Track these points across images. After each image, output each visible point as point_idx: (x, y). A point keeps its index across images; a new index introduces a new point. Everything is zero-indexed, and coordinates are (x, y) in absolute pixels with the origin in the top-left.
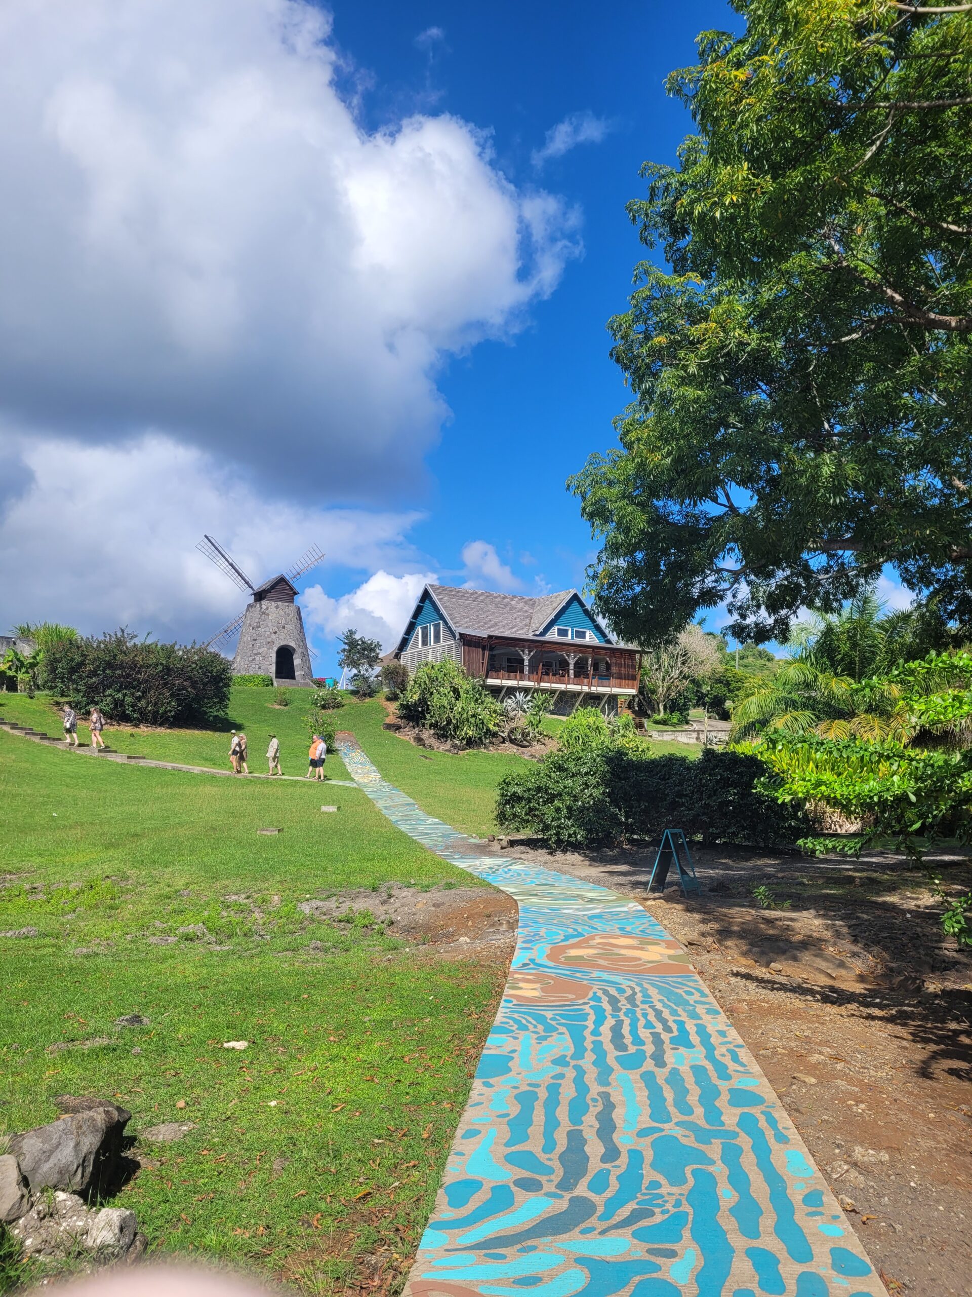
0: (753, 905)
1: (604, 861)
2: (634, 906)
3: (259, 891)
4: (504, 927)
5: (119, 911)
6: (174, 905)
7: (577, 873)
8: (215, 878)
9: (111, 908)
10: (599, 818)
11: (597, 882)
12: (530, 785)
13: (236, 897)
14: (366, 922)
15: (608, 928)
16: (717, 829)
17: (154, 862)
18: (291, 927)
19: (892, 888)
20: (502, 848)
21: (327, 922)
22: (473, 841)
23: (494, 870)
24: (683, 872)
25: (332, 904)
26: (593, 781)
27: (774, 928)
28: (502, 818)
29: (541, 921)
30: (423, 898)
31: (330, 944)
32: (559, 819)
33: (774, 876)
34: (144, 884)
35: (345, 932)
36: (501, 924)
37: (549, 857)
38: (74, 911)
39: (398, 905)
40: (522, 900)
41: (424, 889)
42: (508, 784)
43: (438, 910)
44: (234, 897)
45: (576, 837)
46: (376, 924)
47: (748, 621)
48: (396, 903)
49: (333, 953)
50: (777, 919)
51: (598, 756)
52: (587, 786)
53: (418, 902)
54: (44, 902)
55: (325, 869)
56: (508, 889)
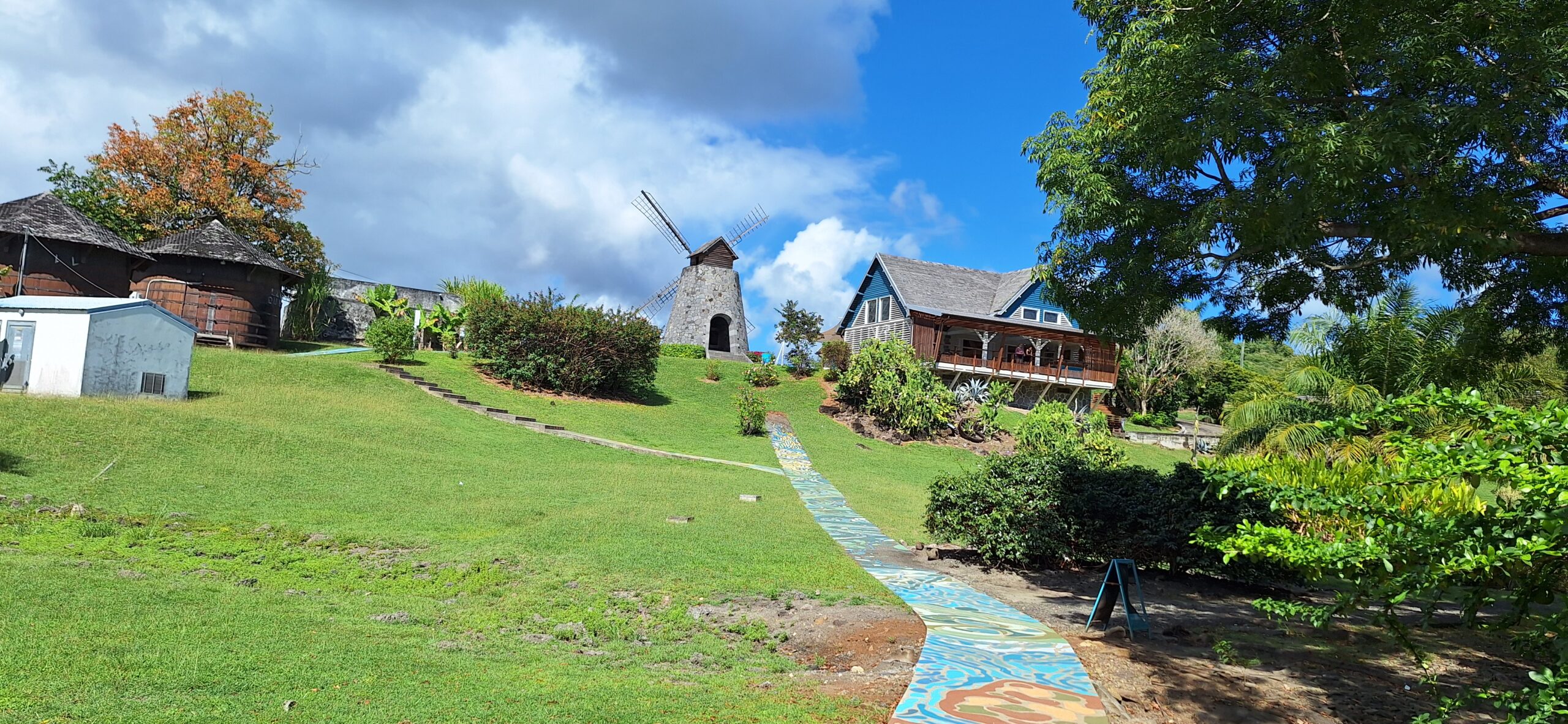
0: (1214, 658)
1: (1044, 584)
2: (1063, 647)
3: (649, 590)
4: (907, 659)
5: (501, 599)
6: (560, 597)
7: (1010, 597)
8: (607, 570)
9: (494, 595)
10: (1043, 535)
11: (1030, 611)
12: (965, 491)
13: (625, 594)
14: (758, 636)
15: (1023, 673)
16: (1185, 558)
17: (548, 547)
18: (676, 632)
19: (1392, 651)
20: (930, 559)
21: (716, 631)
22: (899, 547)
23: (913, 586)
24: (1131, 610)
25: (725, 611)
26: (1039, 491)
27: (1234, 688)
28: (931, 525)
29: (947, 656)
30: (824, 614)
31: (710, 659)
32: (996, 532)
33: (1248, 622)
34: (532, 571)
35: (733, 645)
36: (904, 654)
37: (984, 576)
38: (456, 595)
39: (796, 618)
40: (933, 627)
41: (829, 602)
42: (941, 487)
43: (839, 629)
44: (623, 594)
45: (1014, 554)
46: (769, 638)
47: (1237, 314)
48: (794, 616)
49: (713, 669)
50: (1238, 679)
51: (1047, 463)
52: (1032, 496)
53: (818, 617)
54: (428, 582)
55: (725, 569)
56: (922, 611)
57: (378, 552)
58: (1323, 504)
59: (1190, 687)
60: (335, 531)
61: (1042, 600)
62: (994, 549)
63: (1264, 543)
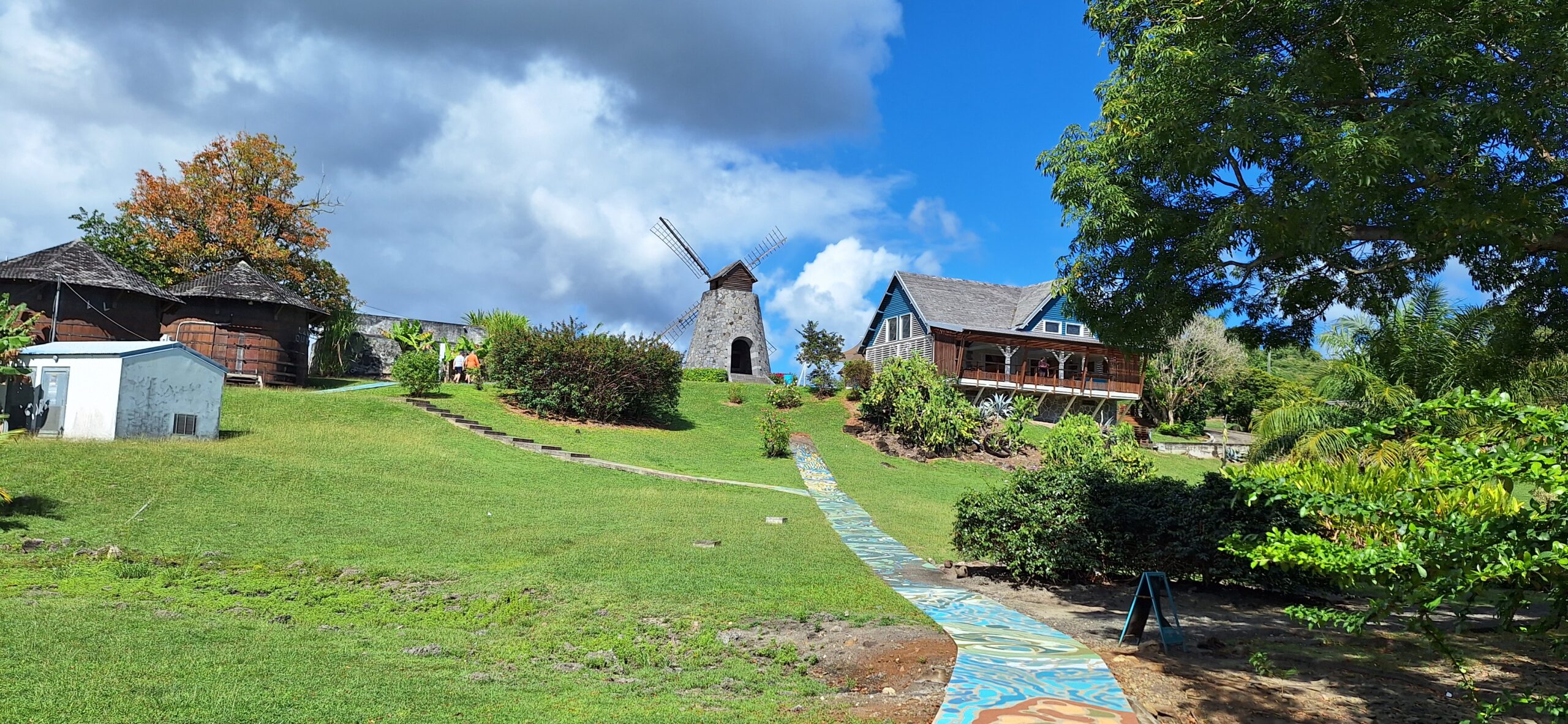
0: (1250, 670)
1: (1076, 599)
2: (1096, 663)
3: (679, 615)
4: (938, 679)
5: (532, 628)
6: (590, 626)
7: (1041, 613)
8: (636, 597)
9: (524, 624)
10: (1073, 550)
11: (1061, 627)
12: (991, 507)
13: (655, 620)
14: (789, 659)
15: (1056, 691)
16: (1218, 569)
17: (577, 575)
18: (706, 658)
19: (1433, 659)
20: (959, 577)
21: (746, 655)
22: (927, 565)
23: (943, 604)
24: (1164, 623)
25: (754, 635)
26: (1067, 505)
27: (1271, 700)
28: (959, 542)
29: (978, 675)
30: (853, 635)
31: (741, 683)
32: (1025, 548)
33: (1284, 632)
34: (562, 600)
35: (764, 669)
36: (935, 673)
37: (1012, 591)
38: (487, 626)
39: (826, 640)
40: (963, 646)
41: (858, 623)
42: (967, 504)
43: (869, 650)
44: (653, 620)
45: (1044, 570)
46: (800, 662)
47: (1259, 323)
48: (824, 638)
49: (744, 694)
50: (1275, 690)
51: (1074, 477)
52: (1059, 511)
53: (848, 639)
54: (459, 614)
55: (753, 593)
56: (953, 630)
57: (409, 585)
58: (1353, 510)
59: (1225, 699)
60: (367, 565)
61: (1074, 616)
62: (1023, 565)
63: (1295, 550)
